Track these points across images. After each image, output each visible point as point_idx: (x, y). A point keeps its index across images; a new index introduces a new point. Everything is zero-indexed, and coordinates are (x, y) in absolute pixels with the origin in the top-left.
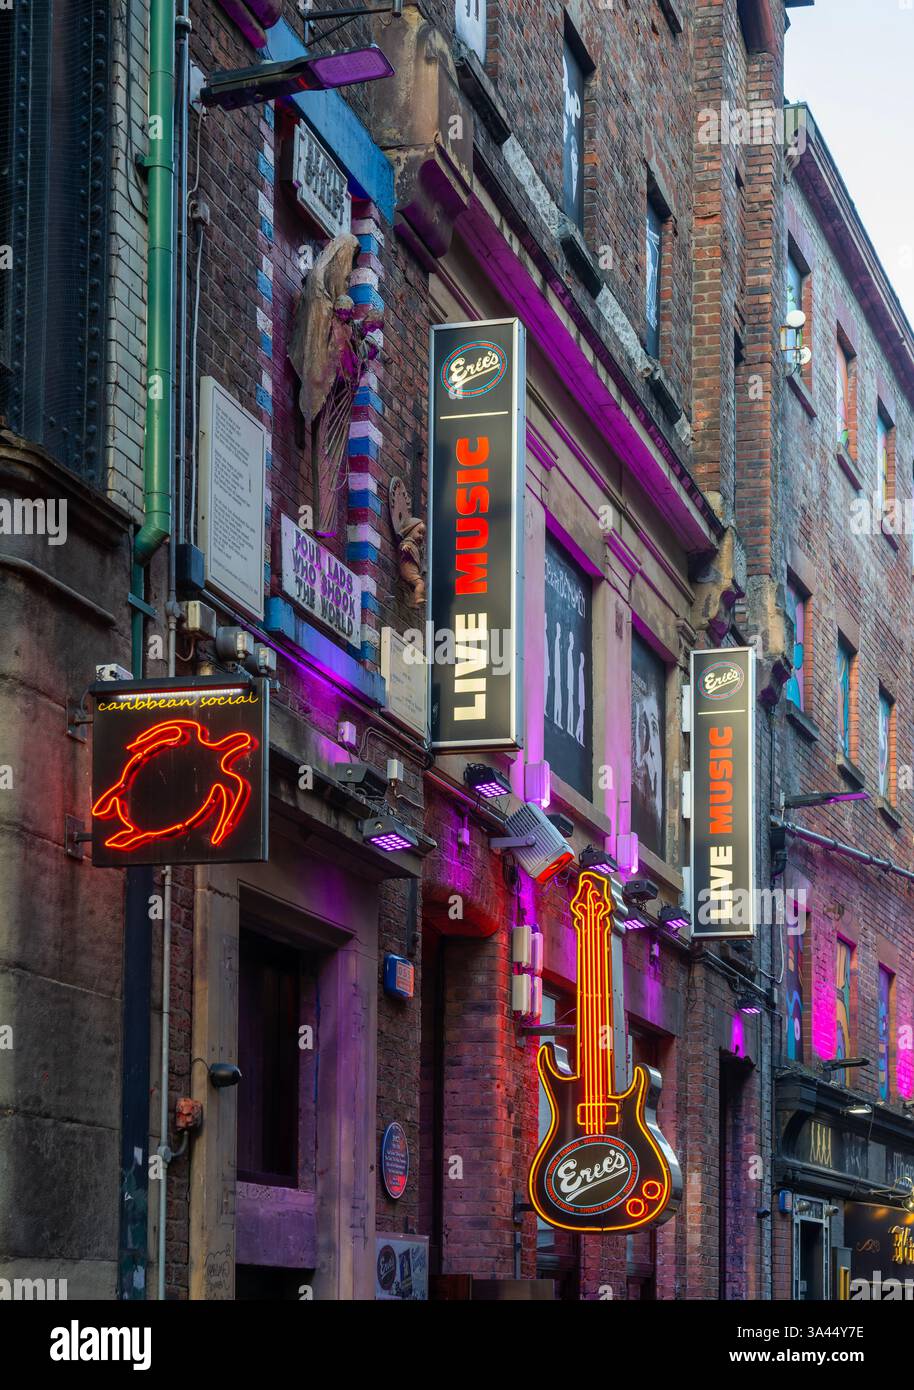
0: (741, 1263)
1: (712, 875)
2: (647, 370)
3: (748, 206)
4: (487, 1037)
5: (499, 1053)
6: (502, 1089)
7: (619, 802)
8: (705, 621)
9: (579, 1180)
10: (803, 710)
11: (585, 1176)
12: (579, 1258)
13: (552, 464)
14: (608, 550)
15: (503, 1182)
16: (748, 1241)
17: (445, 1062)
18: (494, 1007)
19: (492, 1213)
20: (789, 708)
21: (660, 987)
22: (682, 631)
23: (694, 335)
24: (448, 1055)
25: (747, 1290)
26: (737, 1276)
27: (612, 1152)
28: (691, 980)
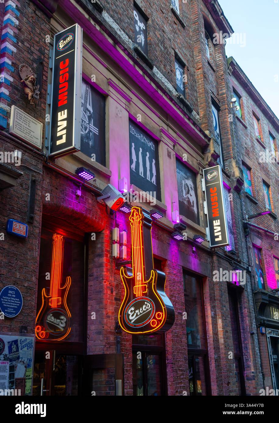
0: (247, 349)
1: (215, 228)
2: (177, 95)
3: (218, 77)
4: (101, 265)
5: (105, 270)
6: (107, 283)
7: (172, 203)
8: (207, 163)
9: (135, 314)
10: (252, 196)
11: (137, 312)
12: (165, 347)
13: (130, 101)
14: (162, 133)
15: (108, 317)
16: (248, 342)
17: (88, 276)
18: (103, 255)
19: (103, 328)
20: (246, 194)
21: (198, 261)
22: (199, 164)
23: (198, 96)
24: (89, 273)
25: (250, 358)
26: (246, 354)
27: (146, 303)
28: (213, 261)
